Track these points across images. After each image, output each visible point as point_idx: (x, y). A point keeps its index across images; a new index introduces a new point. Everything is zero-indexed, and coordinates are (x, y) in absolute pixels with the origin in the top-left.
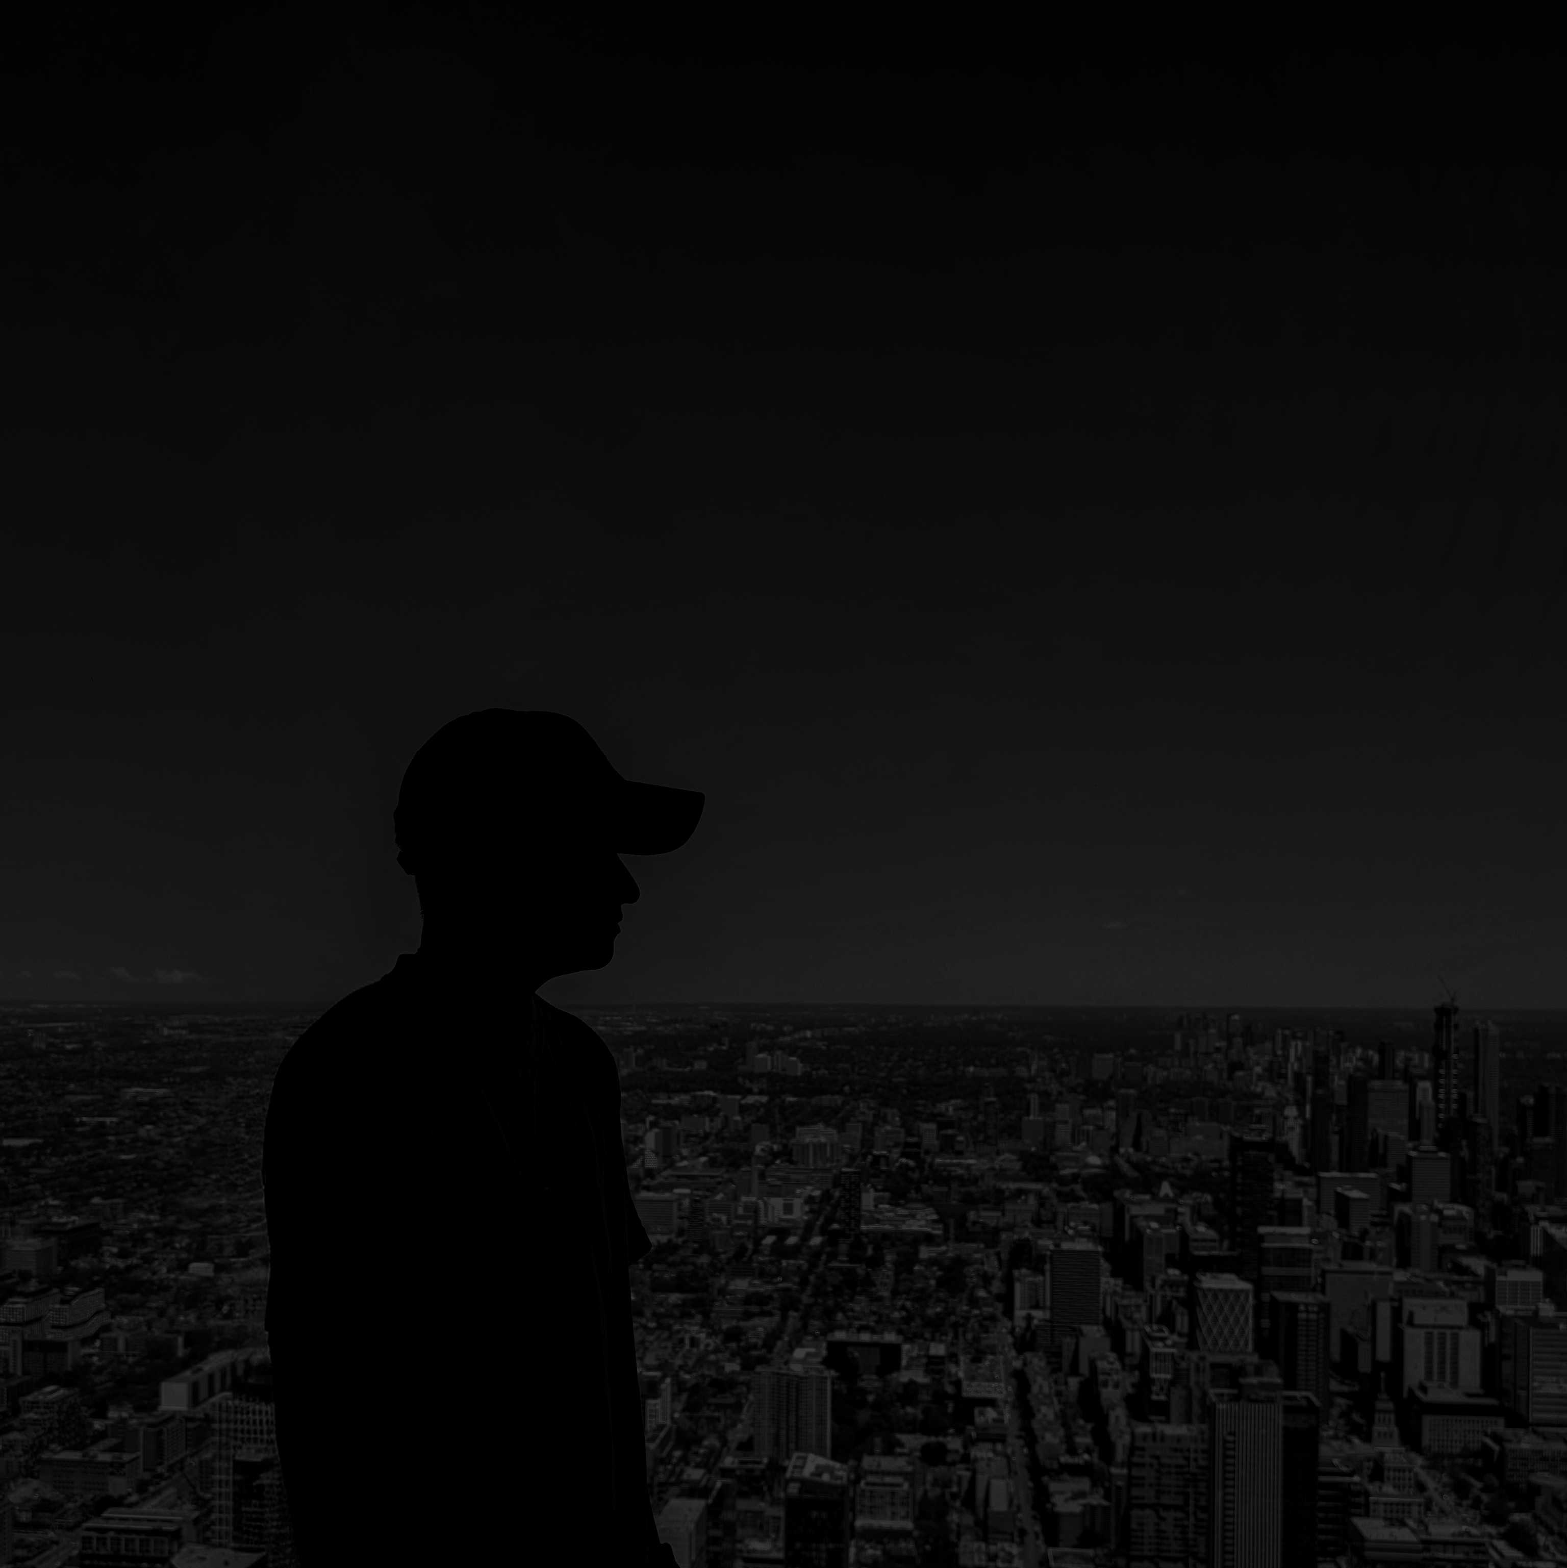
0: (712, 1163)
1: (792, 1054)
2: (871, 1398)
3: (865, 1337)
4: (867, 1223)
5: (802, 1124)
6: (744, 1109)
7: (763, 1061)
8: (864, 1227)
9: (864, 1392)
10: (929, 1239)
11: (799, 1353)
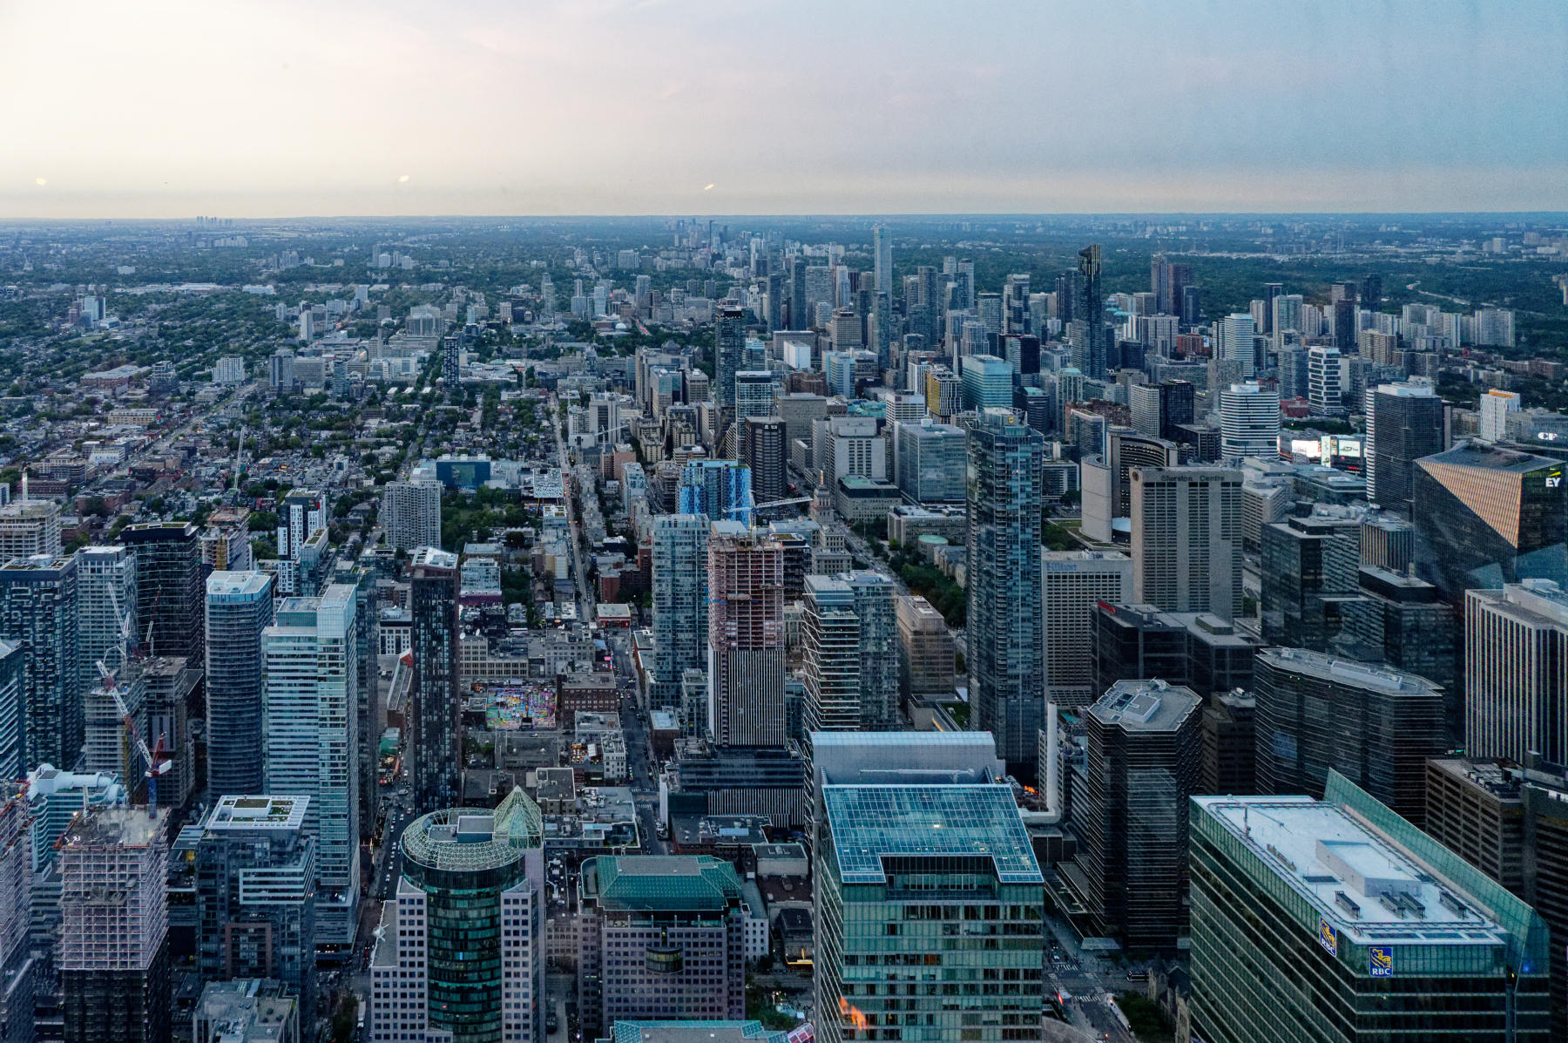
0: (350, 335)
1: (405, 254)
2: (468, 501)
3: (464, 458)
4: (464, 375)
5: (415, 304)
6: (371, 295)
7: (384, 260)
8: (462, 379)
9: (464, 497)
10: (508, 386)
11: (416, 471)
